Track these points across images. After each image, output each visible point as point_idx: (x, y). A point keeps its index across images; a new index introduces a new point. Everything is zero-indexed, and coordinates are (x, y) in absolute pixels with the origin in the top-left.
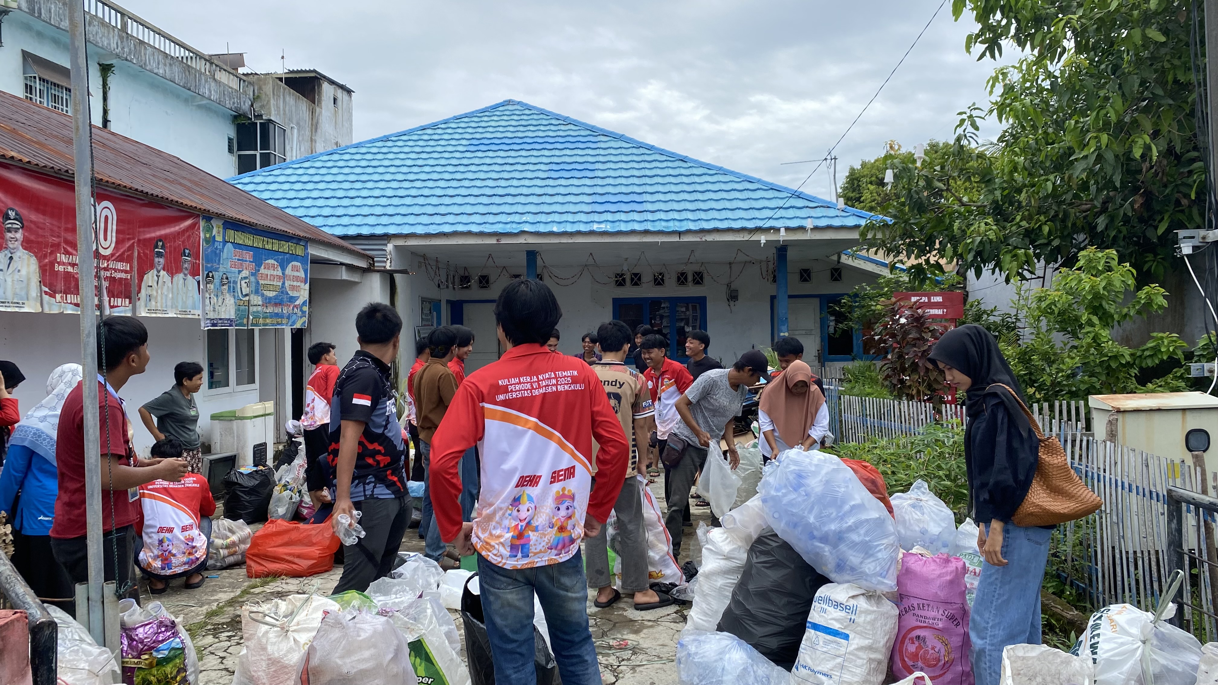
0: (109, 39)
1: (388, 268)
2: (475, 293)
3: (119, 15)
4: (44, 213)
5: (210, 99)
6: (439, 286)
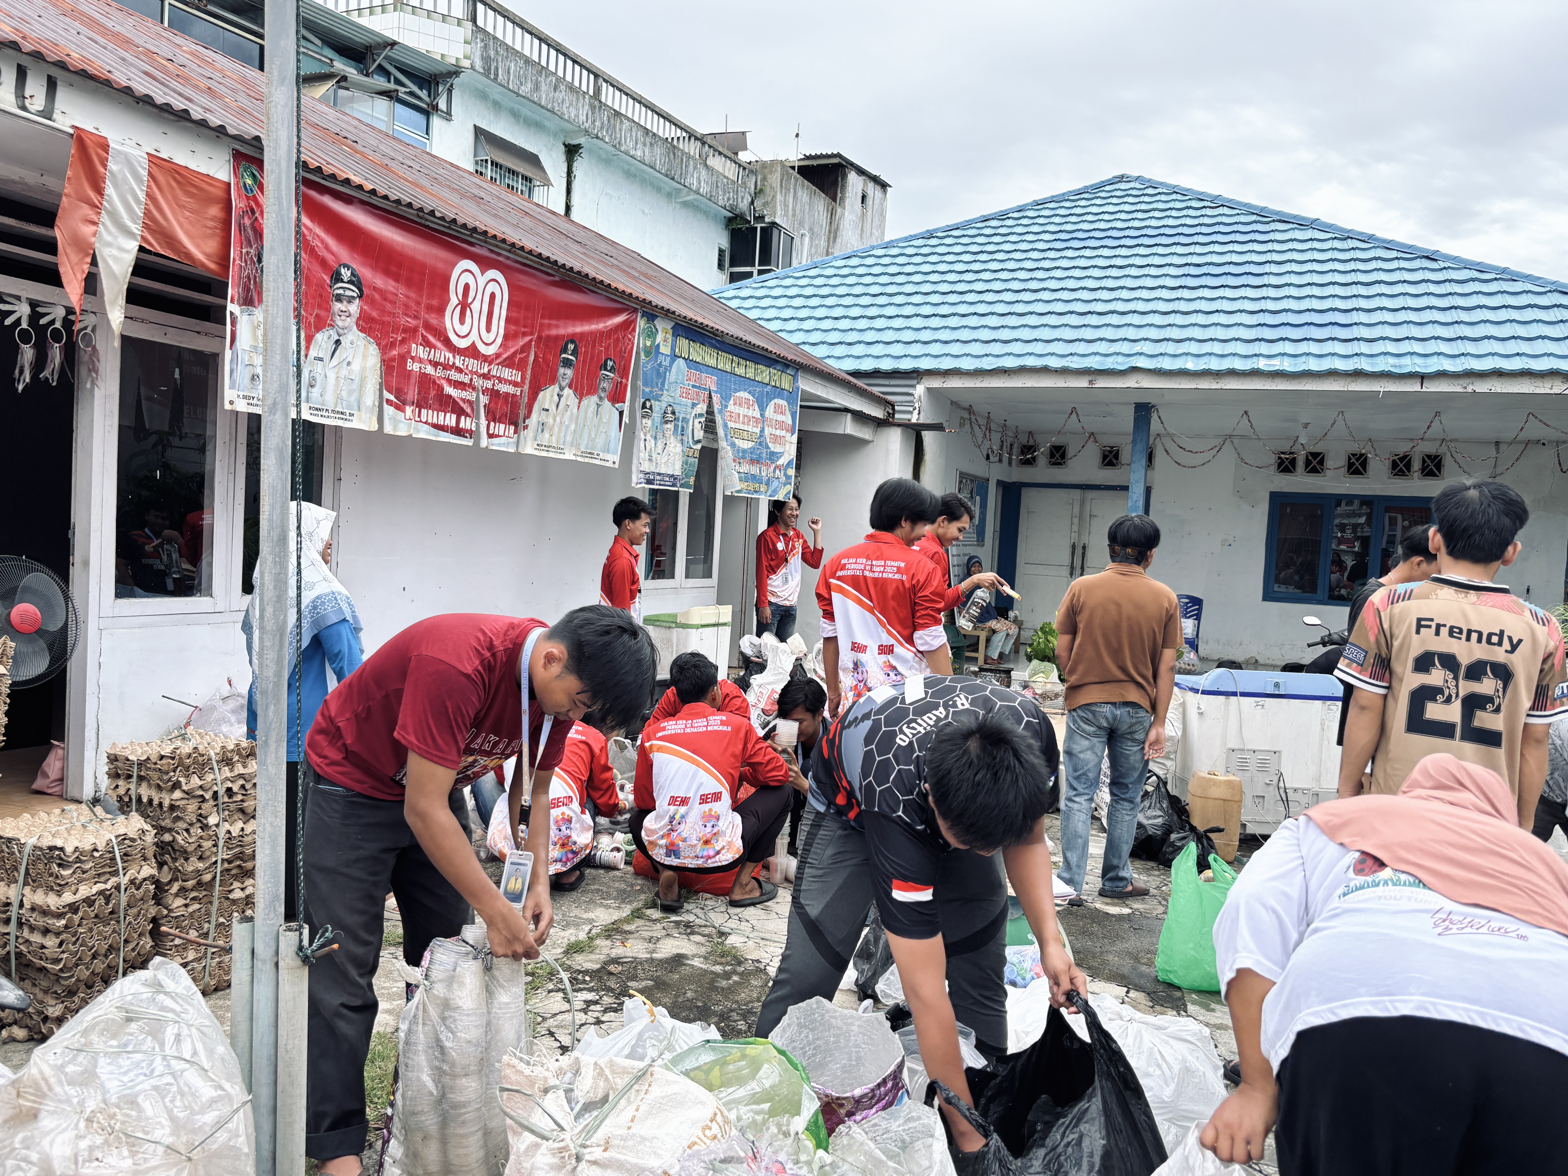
0: (577, 109)
1: (914, 420)
2: (1042, 472)
3: (592, 77)
4: (397, 279)
5: (699, 193)
6: (988, 457)
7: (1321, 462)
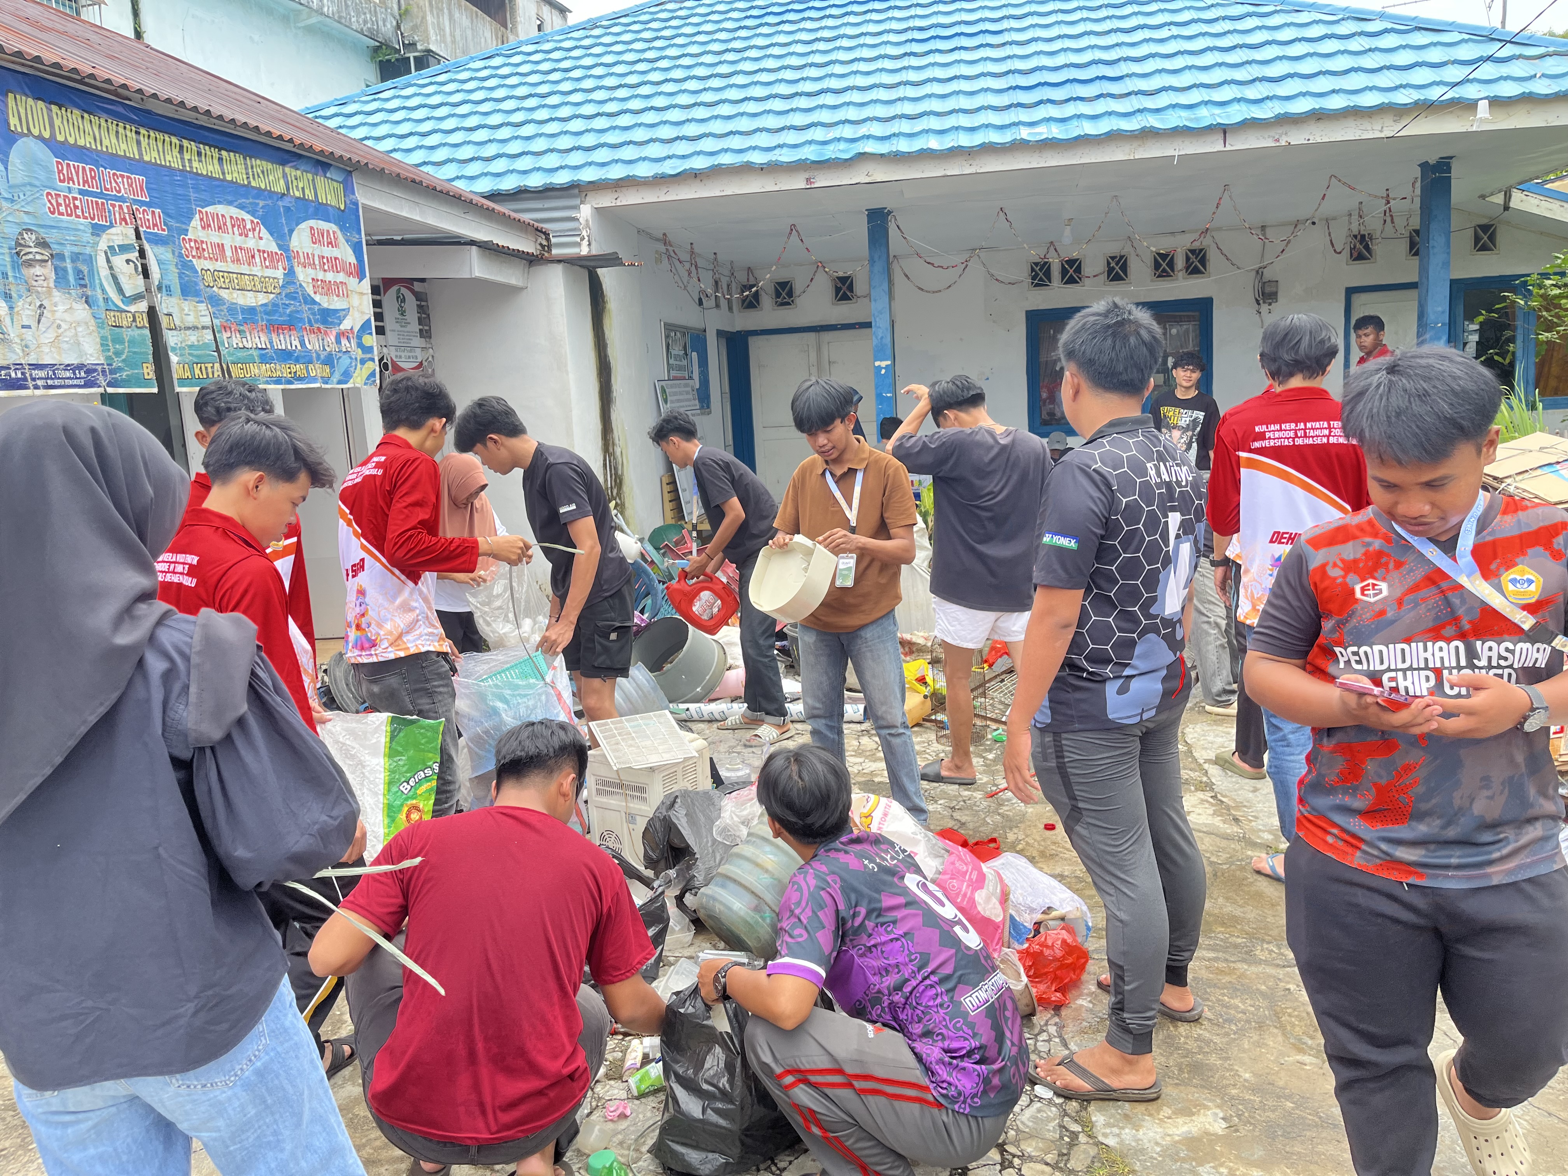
1: (583, 254)
2: (769, 315)
5: (322, 14)
6: (701, 303)
7: (1078, 270)
